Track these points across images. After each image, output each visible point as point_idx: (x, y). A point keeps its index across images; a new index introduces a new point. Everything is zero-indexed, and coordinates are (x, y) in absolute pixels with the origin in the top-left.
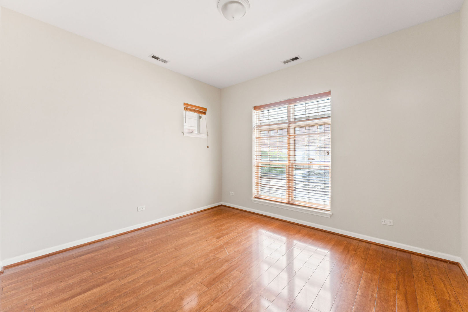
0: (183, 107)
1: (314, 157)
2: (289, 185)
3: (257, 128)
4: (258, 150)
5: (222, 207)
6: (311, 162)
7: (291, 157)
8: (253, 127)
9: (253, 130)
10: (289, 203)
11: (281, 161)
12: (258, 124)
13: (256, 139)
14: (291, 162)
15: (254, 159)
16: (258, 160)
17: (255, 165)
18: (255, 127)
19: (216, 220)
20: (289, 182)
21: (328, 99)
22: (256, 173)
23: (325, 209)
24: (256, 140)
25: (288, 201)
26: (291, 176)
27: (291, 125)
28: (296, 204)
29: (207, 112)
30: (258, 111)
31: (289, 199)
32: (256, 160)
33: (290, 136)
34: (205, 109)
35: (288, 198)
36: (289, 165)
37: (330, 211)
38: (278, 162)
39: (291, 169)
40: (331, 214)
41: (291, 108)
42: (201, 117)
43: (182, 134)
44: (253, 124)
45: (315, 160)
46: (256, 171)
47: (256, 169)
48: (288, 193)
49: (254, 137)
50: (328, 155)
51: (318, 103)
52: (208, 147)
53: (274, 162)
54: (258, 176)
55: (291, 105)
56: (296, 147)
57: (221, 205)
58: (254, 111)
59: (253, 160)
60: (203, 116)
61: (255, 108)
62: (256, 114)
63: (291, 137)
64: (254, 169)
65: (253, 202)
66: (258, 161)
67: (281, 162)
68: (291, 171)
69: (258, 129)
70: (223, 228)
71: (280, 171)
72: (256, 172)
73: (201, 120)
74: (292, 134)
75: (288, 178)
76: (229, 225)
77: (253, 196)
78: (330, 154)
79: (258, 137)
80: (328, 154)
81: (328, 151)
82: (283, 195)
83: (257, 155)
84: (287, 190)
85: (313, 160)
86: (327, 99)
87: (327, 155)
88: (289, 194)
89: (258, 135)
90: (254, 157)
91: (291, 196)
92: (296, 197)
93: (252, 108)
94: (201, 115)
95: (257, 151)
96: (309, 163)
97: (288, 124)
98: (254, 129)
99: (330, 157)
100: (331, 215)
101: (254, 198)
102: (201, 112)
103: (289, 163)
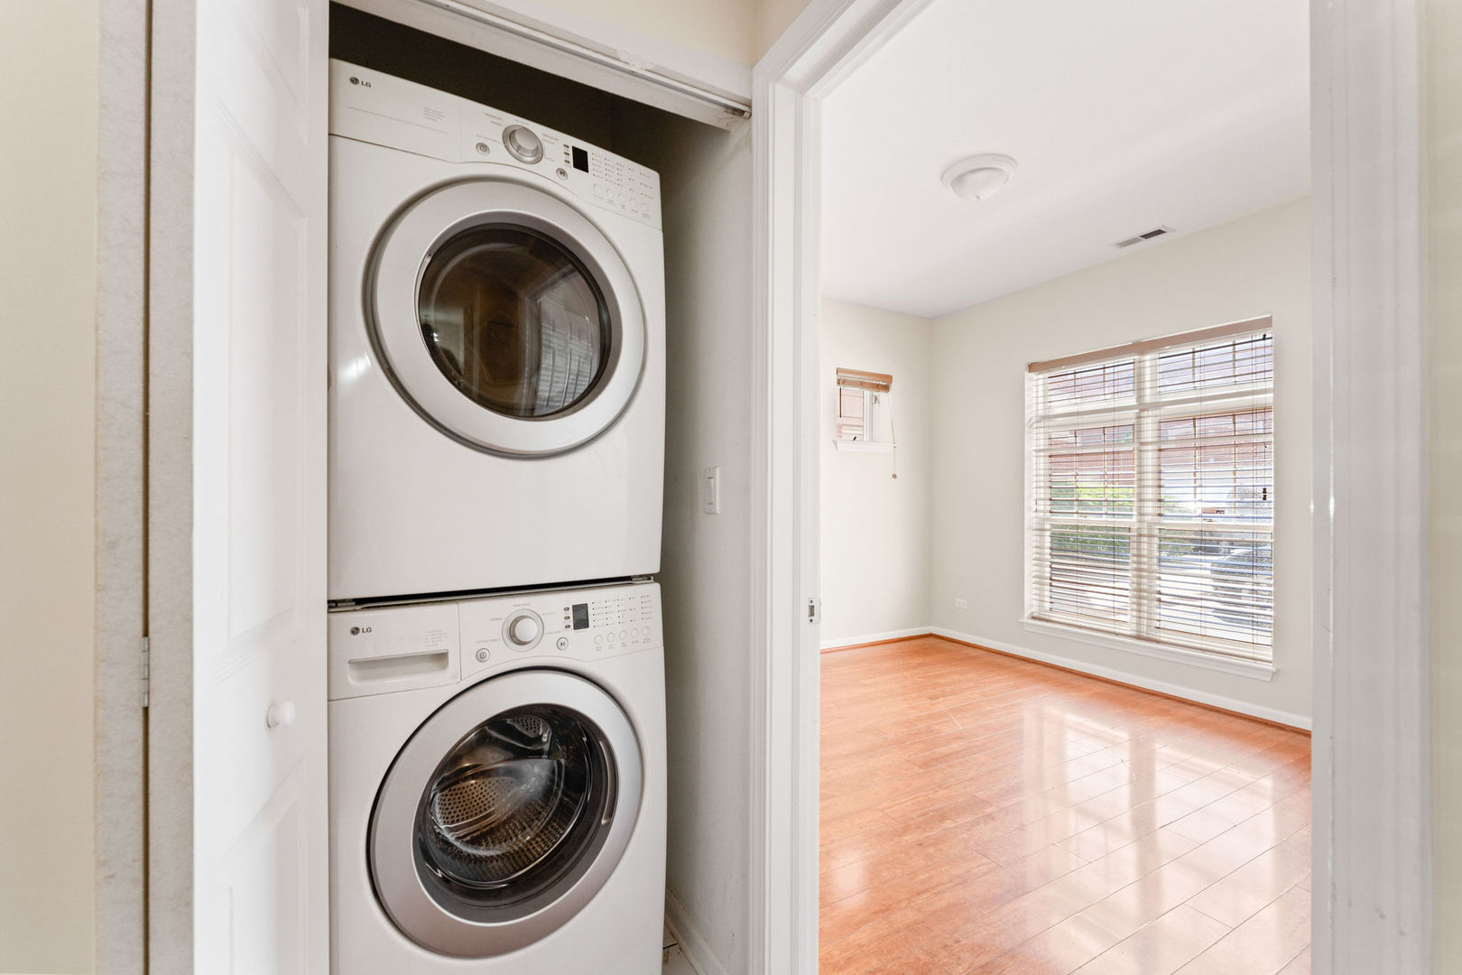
0: (835, 378)
1: (1224, 505)
2: (1139, 584)
3: (1038, 422)
4: (1042, 484)
5: (932, 641)
6: (1211, 521)
7: (1146, 504)
8: (1026, 421)
9: (1027, 429)
10: (1139, 638)
11: (1114, 514)
12: (1041, 413)
13: (1035, 454)
14: (1148, 518)
15: (1030, 508)
16: (1041, 511)
17: (1034, 528)
18: (1034, 420)
19: (920, 665)
20: (1140, 577)
21: (1264, 338)
22: (1035, 550)
23: (1256, 656)
24: (1037, 457)
25: (1137, 631)
26: (1145, 560)
27: (1145, 413)
28: (1162, 639)
29: (893, 386)
30: (1041, 376)
31: (1139, 624)
32: (1036, 511)
33: (1142, 444)
34: (889, 378)
35: (1135, 622)
36: (1139, 529)
37: (1271, 662)
38: (1104, 518)
39: (1145, 539)
40: (1274, 670)
41: (1148, 364)
42: (876, 398)
43: (833, 445)
44: (1027, 411)
45: (1226, 514)
46: (1035, 544)
47: (1035, 538)
48: (1135, 607)
49: (1030, 446)
50: (1265, 498)
51: (1234, 349)
52: (894, 476)
53: (1090, 518)
54: (1043, 557)
55: (1148, 357)
56: (1162, 476)
57: (931, 635)
58: (1028, 375)
59: (1026, 511)
60: (882, 395)
61: (1032, 367)
62: (1036, 384)
63: (1145, 448)
64: (1030, 538)
65: (1026, 629)
66: (1041, 515)
67: (1112, 520)
68: (1146, 545)
69: (1042, 424)
70: (941, 681)
71: (1110, 544)
72: (1037, 547)
73: (876, 406)
74: (1150, 440)
75: (1135, 566)
76: (956, 677)
77: (1027, 614)
78: (1270, 497)
79: (1042, 447)
80: (1265, 496)
81: (1265, 489)
82: (1121, 611)
83: (1041, 499)
84: (1135, 600)
85: (1218, 515)
86: (1262, 337)
87: (1261, 499)
88: (1139, 611)
89: (1042, 442)
90: (1029, 503)
91: (1145, 615)
92: (1162, 618)
93: (1024, 366)
94: (875, 394)
95: (1040, 487)
96: (1204, 522)
97: (1137, 411)
98: (1031, 427)
99: (1272, 505)
100: (1274, 673)
101: (1029, 618)
102: (878, 385)
103: (1140, 521)
